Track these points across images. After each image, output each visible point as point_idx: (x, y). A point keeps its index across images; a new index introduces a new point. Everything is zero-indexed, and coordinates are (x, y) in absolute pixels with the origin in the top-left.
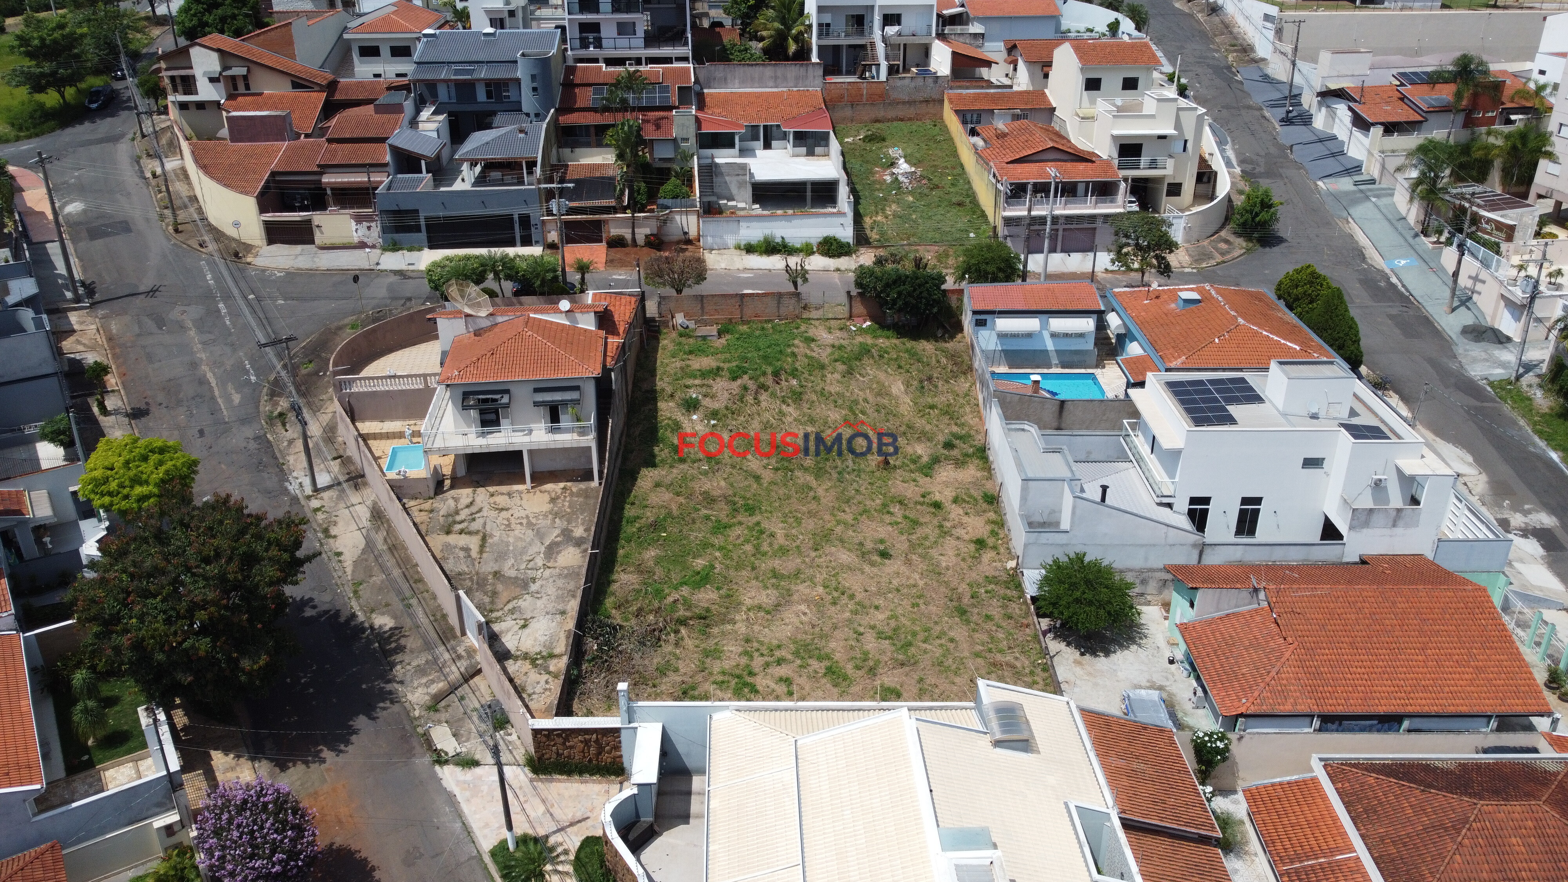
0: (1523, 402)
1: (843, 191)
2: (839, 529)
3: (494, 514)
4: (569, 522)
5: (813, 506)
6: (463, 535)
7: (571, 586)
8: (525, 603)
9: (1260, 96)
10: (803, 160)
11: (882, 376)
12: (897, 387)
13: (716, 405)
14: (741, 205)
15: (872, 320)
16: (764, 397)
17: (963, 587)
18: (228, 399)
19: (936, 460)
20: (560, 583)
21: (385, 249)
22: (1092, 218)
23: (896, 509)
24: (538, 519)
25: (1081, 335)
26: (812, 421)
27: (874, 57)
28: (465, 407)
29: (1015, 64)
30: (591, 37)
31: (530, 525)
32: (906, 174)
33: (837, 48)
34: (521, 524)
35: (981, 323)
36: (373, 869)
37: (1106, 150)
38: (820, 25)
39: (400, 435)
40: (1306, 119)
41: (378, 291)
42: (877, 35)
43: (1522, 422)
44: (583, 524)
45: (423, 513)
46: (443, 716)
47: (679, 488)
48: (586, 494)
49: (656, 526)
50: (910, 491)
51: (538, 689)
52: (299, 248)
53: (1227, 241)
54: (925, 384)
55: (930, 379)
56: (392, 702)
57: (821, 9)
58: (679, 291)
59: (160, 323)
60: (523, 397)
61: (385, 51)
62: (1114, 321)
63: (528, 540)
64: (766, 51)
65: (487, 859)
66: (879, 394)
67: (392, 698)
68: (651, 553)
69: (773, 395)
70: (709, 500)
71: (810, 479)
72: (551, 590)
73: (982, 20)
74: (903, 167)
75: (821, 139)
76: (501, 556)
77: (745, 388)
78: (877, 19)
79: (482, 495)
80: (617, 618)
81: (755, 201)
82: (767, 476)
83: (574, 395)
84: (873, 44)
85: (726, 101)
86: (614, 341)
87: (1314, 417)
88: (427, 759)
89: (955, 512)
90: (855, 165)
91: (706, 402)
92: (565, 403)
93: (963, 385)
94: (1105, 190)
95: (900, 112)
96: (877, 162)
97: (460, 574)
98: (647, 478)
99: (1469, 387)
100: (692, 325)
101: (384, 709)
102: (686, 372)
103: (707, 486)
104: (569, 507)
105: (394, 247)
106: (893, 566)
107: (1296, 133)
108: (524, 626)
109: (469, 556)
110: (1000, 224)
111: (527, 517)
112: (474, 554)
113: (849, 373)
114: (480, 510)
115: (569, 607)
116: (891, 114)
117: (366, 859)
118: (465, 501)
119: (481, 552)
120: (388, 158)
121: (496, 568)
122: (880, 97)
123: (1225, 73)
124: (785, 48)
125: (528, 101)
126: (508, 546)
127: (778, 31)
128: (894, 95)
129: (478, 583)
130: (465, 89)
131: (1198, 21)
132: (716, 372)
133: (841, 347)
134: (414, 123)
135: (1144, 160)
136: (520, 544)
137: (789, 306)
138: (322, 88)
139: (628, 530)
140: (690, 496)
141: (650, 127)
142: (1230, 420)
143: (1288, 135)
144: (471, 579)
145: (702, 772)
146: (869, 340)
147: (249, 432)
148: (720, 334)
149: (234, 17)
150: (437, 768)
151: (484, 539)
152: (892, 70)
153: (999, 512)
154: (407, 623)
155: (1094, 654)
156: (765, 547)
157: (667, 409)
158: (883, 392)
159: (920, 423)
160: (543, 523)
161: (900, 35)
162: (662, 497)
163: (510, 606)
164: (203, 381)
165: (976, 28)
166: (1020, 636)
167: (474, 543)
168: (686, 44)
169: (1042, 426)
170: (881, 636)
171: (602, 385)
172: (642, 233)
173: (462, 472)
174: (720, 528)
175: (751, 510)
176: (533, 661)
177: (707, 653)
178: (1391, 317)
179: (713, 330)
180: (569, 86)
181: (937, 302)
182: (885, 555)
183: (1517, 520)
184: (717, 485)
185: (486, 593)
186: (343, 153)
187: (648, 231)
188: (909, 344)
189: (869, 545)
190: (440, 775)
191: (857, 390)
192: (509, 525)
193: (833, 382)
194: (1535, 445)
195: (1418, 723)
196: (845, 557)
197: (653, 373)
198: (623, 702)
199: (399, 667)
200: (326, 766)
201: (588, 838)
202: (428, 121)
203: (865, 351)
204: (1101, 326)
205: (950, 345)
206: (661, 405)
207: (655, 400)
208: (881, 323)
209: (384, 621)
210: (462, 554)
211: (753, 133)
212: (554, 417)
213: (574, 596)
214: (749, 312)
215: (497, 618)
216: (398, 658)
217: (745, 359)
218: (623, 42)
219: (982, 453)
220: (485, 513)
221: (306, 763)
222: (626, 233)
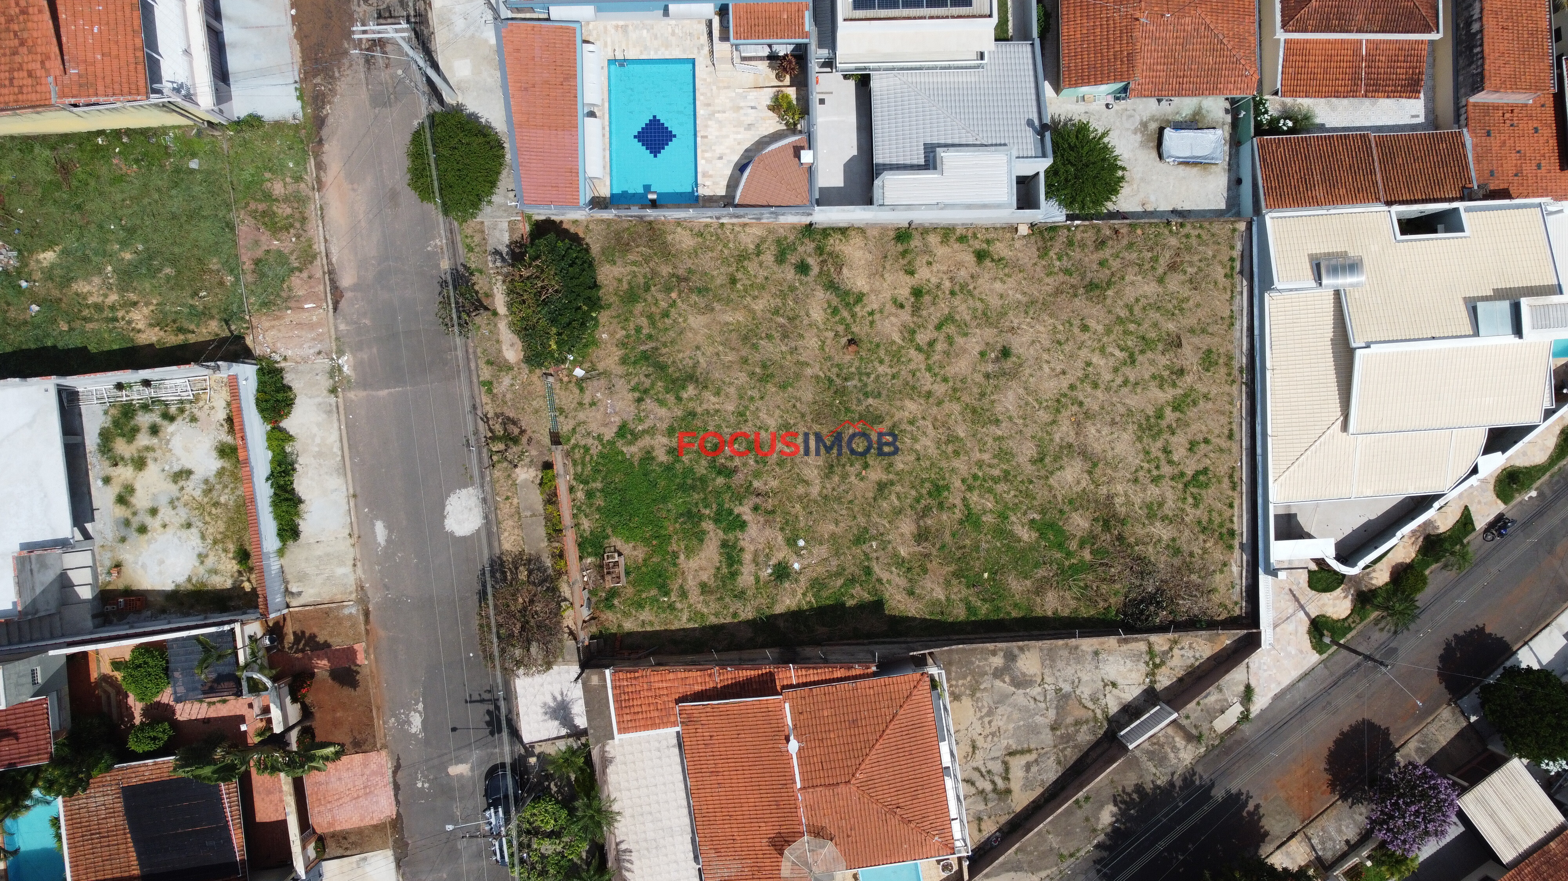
3: (979, 754)
4: (986, 673)
6: (1010, 776)
7: (1065, 653)
8: (1085, 692)
13: (779, 543)
17: (1054, 281)
19: (833, 286)
20: (1060, 664)
24: (983, 706)
31: (990, 713)
34: (990, 722)
36: (1342, 733)
44: (986, 659)
45: (982, 828)
46: (1205, 727)
47: (911, 568)
49: (975, 583)
50: (893, 320)
51: (1190, 653)
56: (1194, 774)
63: (1009, 709)
65: (1325, 656)
67: (1189, 777)
68: (1015, 584)
69: (756, 475)
70: (926, 535)
71: (883, 427)
72: (1070, 671)
76: (1034, 730)
77: (755, 507)
82: (879, 475)
88: (1244, 727)
89: (928, 275)
91: (776, 555)
97: (1059, 763)
98: (902, 606)
101: (1201, 777)
103: (905, 539)
104: (965, 678)
108: (1114, 685)
109: (1036, 761)
111: (981, 718)
112: (1031, 757)
114: (977, 769)
115: (1090, 650)
117: (1335, 742)
119: (1029, 751)
121: (1048, 730)
126: (1019, 727)
129: (1068, 742)
132: (730, 547)
136: (1016, 715)
139: (984, 610)
140: (923, 556)
144: (1062, 751)
150: (1252, 716)
151: (1011, 754)
154: (1108, 792)
156: (998, 472)
157: (790, 601)
160: (987, 700)
162: (930, 585)
163: (1090, 705)
167: (1017, 764)
170: (1129, 363)
174: (971, 518)
175: (940, 489)
176: (1156, 666)
177: (1154, 515)
182: (1004, 353)
184: (901, 528)
185: (1078, 731)
189: (990, 368)
190: (1258, 712)
192: (993, 734)
196: (1010, 393)
199: (1159, 782)
200: (1261, 802)
201: (1310, 586)
206: (785, 609)
207: (777, 617)
209: (1107, 815)
210: (1034, 769)
213: (1077, 648)
215: (1103, 712)
216: (1148, 787)
220: (979, 763)
221: (1260, 818)
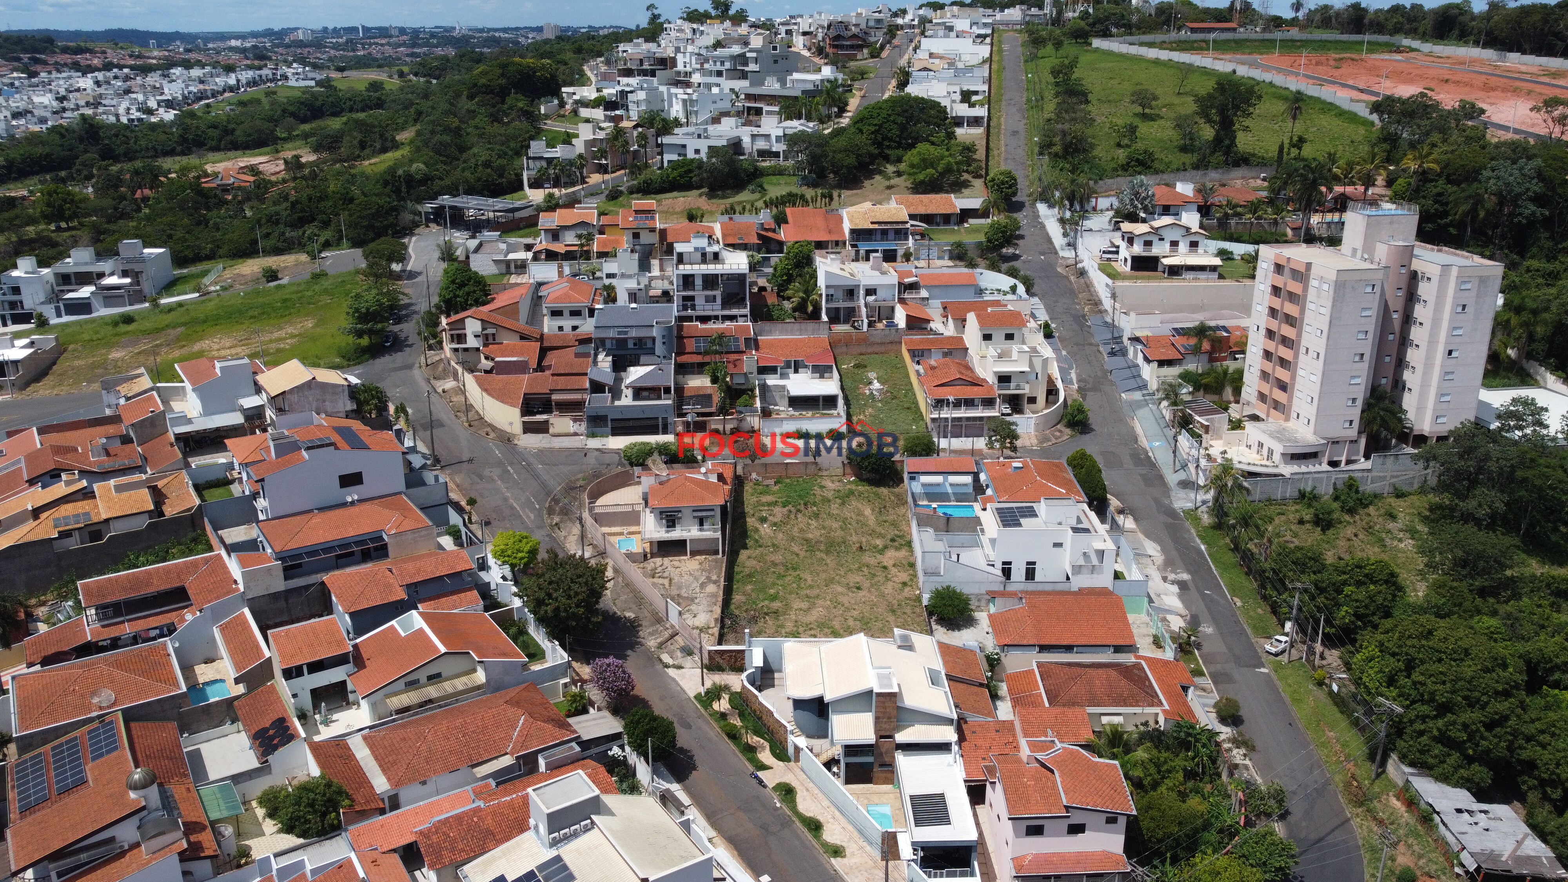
0: (1197, 520)
1: (841, 402)
2: (837, 578)
3: (674, 569)
4: (711, 574)
5: (825, 568)
6: (661, 579)
7: (714, 601)
9: (1101, 336)
10: (817, 381)
11: (860, 506)
12: (868, 512)
13: (776, 520)
14: (782, 408)
15: (856, 476)
16: (799, 516)
17: (895, 602)
18: (528, 517)
19: (886, 547)
20: (709, 599)
21: (588, 436)
22: (981, 419)
23: (865, 569)
24: (695, 572)
25: (966, 485)
26: (824, 528)
27: (860, 316)
28: (661, 519)
29: (947, 317)
30: (689, 303)
31: (691, 574)
32: (877, 390)
33: (837, 310)
34: (687, 574)
35: (912, 478)
36: (647, 701)
37: (991, 380)
38: (827, 295)
39: (621, 534)
40: (1123, 352)
41: (591, 460)
42: (862, 302)
43: (1193, 531)
44: (717, 574)
45: (641, 568)
46: (665, 650)
47: (760, 559)
48: (716, 561)
49: (750, 575)
50: (872, 561)
52: (541, 435)
53: (1060, 431)
54: (882, 509)
55: (885, 507)
56: (641, 645)
57: (827, 287)
58: (753, 461)
59: (481, 477)
60: (687, 515)
61: (566, 313)
62: (983, 477)
63: (691, 581)
64: (794, 310)
66: (858, 515)
68: (749, 587)
69: (804, 515)
70: (775, 565)
71: (823, 555)
72: (705, 602)
73: (928, 288)
74: (876, 385)
75: (829, 369)
76: (680, 588)
77: (790, 511)
78: (862, 292)
79: (666, 561)
80: (737, 612)
81: (790, 406)
82: (802, 554)
83: (711, 513)
84: (859, 307)
85: (771, 344)
86: (727, 487)
87: (1060, 524)
88: (661, 666)
89: (894, 571)
90: (848, 383)
91: (771, 518)
92: (707, 517)
93: (902, 510)
94: (989, 402)
95: (876, 349)
96: (861, 381)
98: (744, 555)
99: (1172, 513)
100: (760, 479)
101: (638, 648)
102: (759, 504)
103: (773, 558)
104: (709, 566)
105: (593, 435)
106: (861, 593)
107: (1118, 361)
108: (695, 616)
109: (665, 588)
110: (929, 421)
111: (690, 571)
112: (667, 587)
113: (843, 504)
114: (667, 568)
115: (714, 608)
116: (870, 350)
118: (659, 564)
119: (670, 586)
120: (588, 385)
121: (678, 593)
122: (864, 340)
123: (1080, 319)
124: (806, 308)
125: (659, 349)
126: (682, 583)
127: (802, 298)
128: (872, 339)
130: (621, 343)
131: (1070, 282)
132: (775, 503)
133: (839, 491)
134: (595, 362)
135: (1013, 385)
136: (688, 583)
137: (812, 468)
138: (537, 340)
139: (737, 577)
140: (765, 562)
141: (731, 366)
142: (1020, 525)
143: (1110, 363)
145: (780, 671)
146: (854, 487)
147: (543, 532)
148: (776, 483)
149: (474, 292)
150: (666, 669)
151: (670, 580)
152: (871, 324)
153: (915, 571)
154: (641, 616)
155: (953, 630)
156: (802, 585)
157: (751, 522)
158: (860, 513)
159: (879, 529)
160: (696, 574)
161: (876, 301)
162: (751, 563)
163: (687, 608)
164: (512, 507)
165: (924, 293)
166: (918, 620)
167: (666, 582)
168: (745, 307)
169: (936, 530)
170: (855, 620)
171: (724, 508)
172: (729, 427)
173: (655, 550)
174: (780, 577)
175: (795, 569)
176: (703, 630)
177: (779, 626)
178: (1141, 475)
179: (772, 482)
180: (680, 338)
181: (889, 467)
182: (859, 588)
183: (1172, 577)
184: (778, 558)
186: (562, 382)
187: (732, 426)
188: (875, 489)
189: (851, 584)
190: (668, 672)
191: (847, 512)
192: (681, 575)
193: (835, 508)
194: (1195, 542)
195: (1080, 649)
196: (840, 589)
197: (743, 503)
198: (747, 637)
199: (641, 632)
201: (733, 692)
202: (603, 361)
203: (851, 493)
204: (976, 479)
205: (897, 490)
206: (748, 519)
207: (745, 517)
208: (860, 478)
209: (630, 615)
210: (661, 587)
211: (788, 365)
212: (701, 524)
213: (716, 605)
214: (790, 472)
216: (640, 629)
217: (789, 497)
218: (709, 306)
219: (909, 544)
220: (669, 569)
222: (721, 428)
